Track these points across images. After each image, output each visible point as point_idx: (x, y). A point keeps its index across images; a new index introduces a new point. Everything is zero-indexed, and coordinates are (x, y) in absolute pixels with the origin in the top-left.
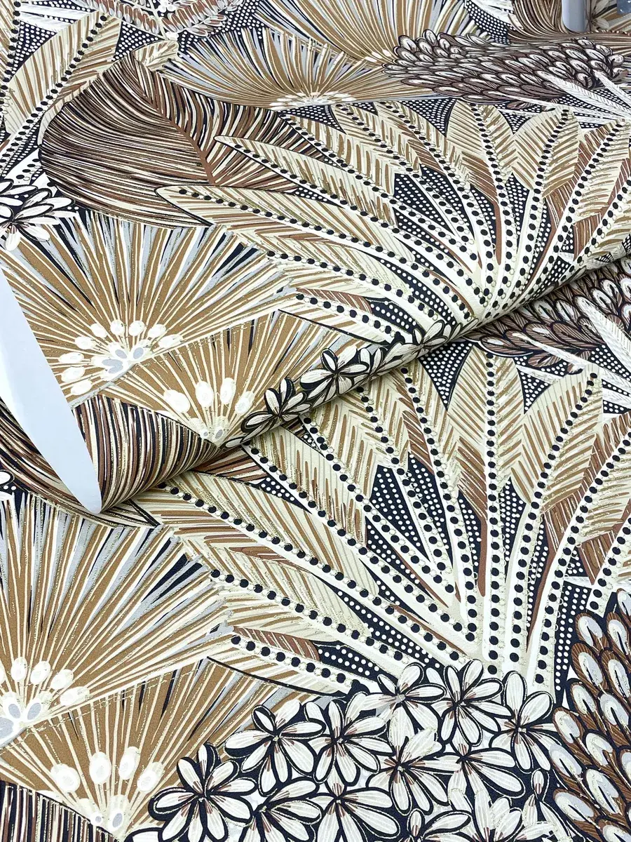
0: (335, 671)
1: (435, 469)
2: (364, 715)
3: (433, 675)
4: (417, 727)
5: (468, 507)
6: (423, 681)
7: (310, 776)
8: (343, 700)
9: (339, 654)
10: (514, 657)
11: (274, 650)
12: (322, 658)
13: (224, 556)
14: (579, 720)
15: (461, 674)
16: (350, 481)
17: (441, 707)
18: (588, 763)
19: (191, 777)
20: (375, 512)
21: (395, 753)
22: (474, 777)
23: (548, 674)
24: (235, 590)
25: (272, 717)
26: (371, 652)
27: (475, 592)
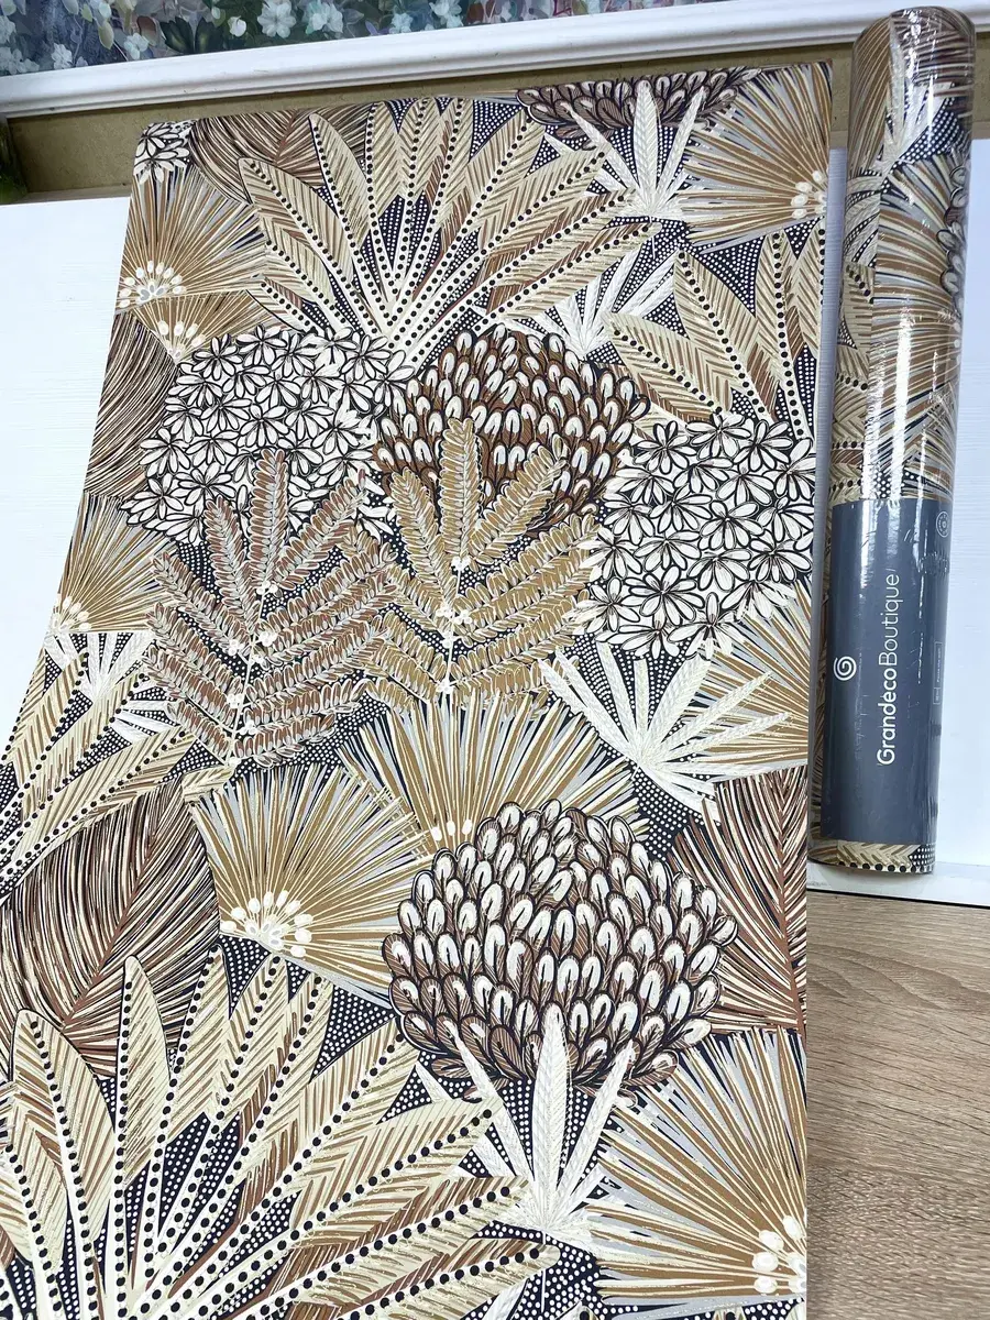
0: (306, 318)
1: (434, 207)
2: (309, 346)
3: (356, 337)
4: (332, 361)
5: (439, 241)
6: (349, 338)
7: (269, 367)
8: (303, 334)
9: (312, 309)
10: (408, 343)
11: (280, 297)
12: (303, 310)
13: (278, 233)
14: (422, 389)
15: (371, 342)
16: (373, 202)
17: (351, 355)
18: (411, 410)
19: (216, 348)
20: (377, 228)
21: (315, 370)
22: (347, 396)
23: (421, 359)
24: (275, 256)
25: (264, 332)
26: (330, 315)
27: (409, 298)
